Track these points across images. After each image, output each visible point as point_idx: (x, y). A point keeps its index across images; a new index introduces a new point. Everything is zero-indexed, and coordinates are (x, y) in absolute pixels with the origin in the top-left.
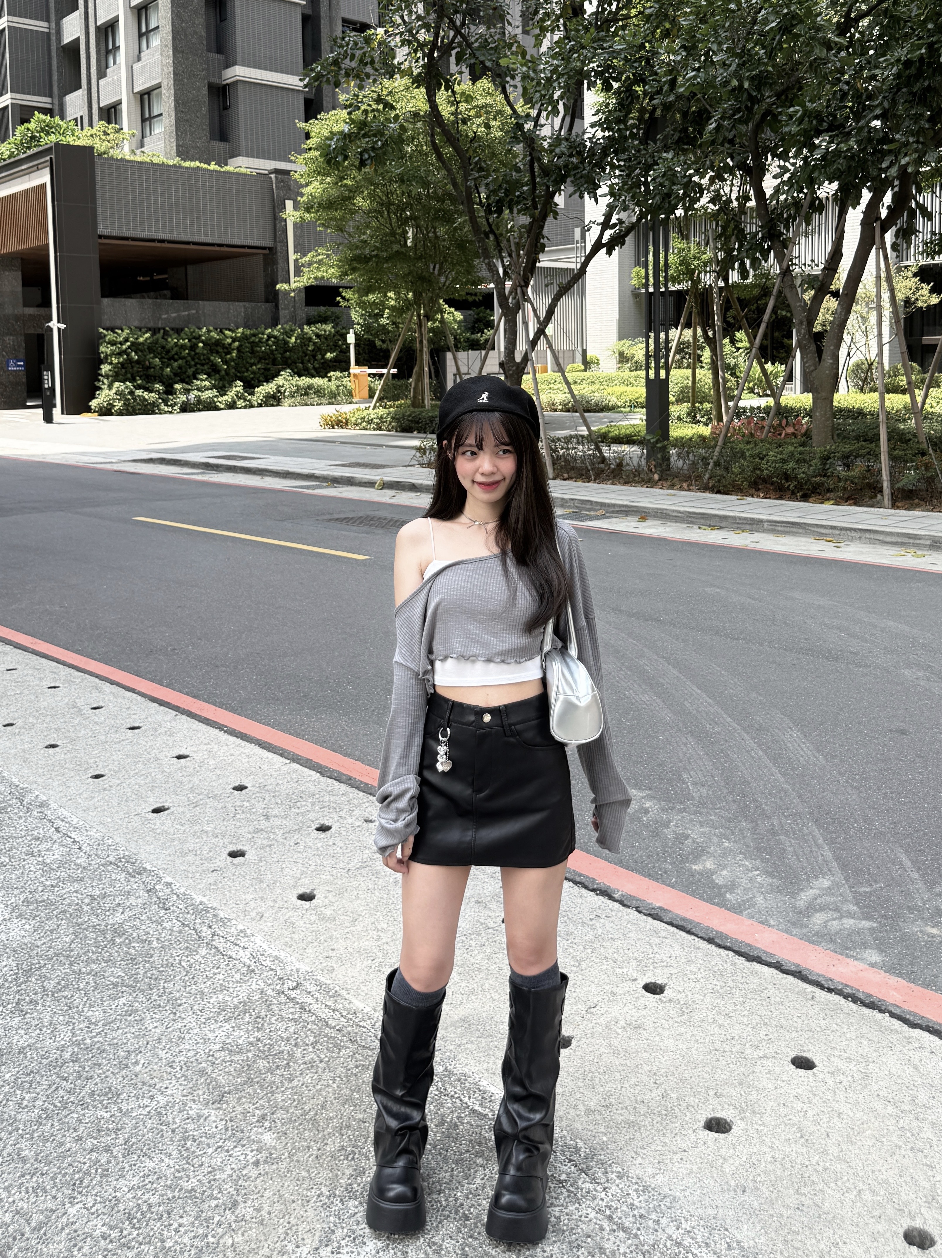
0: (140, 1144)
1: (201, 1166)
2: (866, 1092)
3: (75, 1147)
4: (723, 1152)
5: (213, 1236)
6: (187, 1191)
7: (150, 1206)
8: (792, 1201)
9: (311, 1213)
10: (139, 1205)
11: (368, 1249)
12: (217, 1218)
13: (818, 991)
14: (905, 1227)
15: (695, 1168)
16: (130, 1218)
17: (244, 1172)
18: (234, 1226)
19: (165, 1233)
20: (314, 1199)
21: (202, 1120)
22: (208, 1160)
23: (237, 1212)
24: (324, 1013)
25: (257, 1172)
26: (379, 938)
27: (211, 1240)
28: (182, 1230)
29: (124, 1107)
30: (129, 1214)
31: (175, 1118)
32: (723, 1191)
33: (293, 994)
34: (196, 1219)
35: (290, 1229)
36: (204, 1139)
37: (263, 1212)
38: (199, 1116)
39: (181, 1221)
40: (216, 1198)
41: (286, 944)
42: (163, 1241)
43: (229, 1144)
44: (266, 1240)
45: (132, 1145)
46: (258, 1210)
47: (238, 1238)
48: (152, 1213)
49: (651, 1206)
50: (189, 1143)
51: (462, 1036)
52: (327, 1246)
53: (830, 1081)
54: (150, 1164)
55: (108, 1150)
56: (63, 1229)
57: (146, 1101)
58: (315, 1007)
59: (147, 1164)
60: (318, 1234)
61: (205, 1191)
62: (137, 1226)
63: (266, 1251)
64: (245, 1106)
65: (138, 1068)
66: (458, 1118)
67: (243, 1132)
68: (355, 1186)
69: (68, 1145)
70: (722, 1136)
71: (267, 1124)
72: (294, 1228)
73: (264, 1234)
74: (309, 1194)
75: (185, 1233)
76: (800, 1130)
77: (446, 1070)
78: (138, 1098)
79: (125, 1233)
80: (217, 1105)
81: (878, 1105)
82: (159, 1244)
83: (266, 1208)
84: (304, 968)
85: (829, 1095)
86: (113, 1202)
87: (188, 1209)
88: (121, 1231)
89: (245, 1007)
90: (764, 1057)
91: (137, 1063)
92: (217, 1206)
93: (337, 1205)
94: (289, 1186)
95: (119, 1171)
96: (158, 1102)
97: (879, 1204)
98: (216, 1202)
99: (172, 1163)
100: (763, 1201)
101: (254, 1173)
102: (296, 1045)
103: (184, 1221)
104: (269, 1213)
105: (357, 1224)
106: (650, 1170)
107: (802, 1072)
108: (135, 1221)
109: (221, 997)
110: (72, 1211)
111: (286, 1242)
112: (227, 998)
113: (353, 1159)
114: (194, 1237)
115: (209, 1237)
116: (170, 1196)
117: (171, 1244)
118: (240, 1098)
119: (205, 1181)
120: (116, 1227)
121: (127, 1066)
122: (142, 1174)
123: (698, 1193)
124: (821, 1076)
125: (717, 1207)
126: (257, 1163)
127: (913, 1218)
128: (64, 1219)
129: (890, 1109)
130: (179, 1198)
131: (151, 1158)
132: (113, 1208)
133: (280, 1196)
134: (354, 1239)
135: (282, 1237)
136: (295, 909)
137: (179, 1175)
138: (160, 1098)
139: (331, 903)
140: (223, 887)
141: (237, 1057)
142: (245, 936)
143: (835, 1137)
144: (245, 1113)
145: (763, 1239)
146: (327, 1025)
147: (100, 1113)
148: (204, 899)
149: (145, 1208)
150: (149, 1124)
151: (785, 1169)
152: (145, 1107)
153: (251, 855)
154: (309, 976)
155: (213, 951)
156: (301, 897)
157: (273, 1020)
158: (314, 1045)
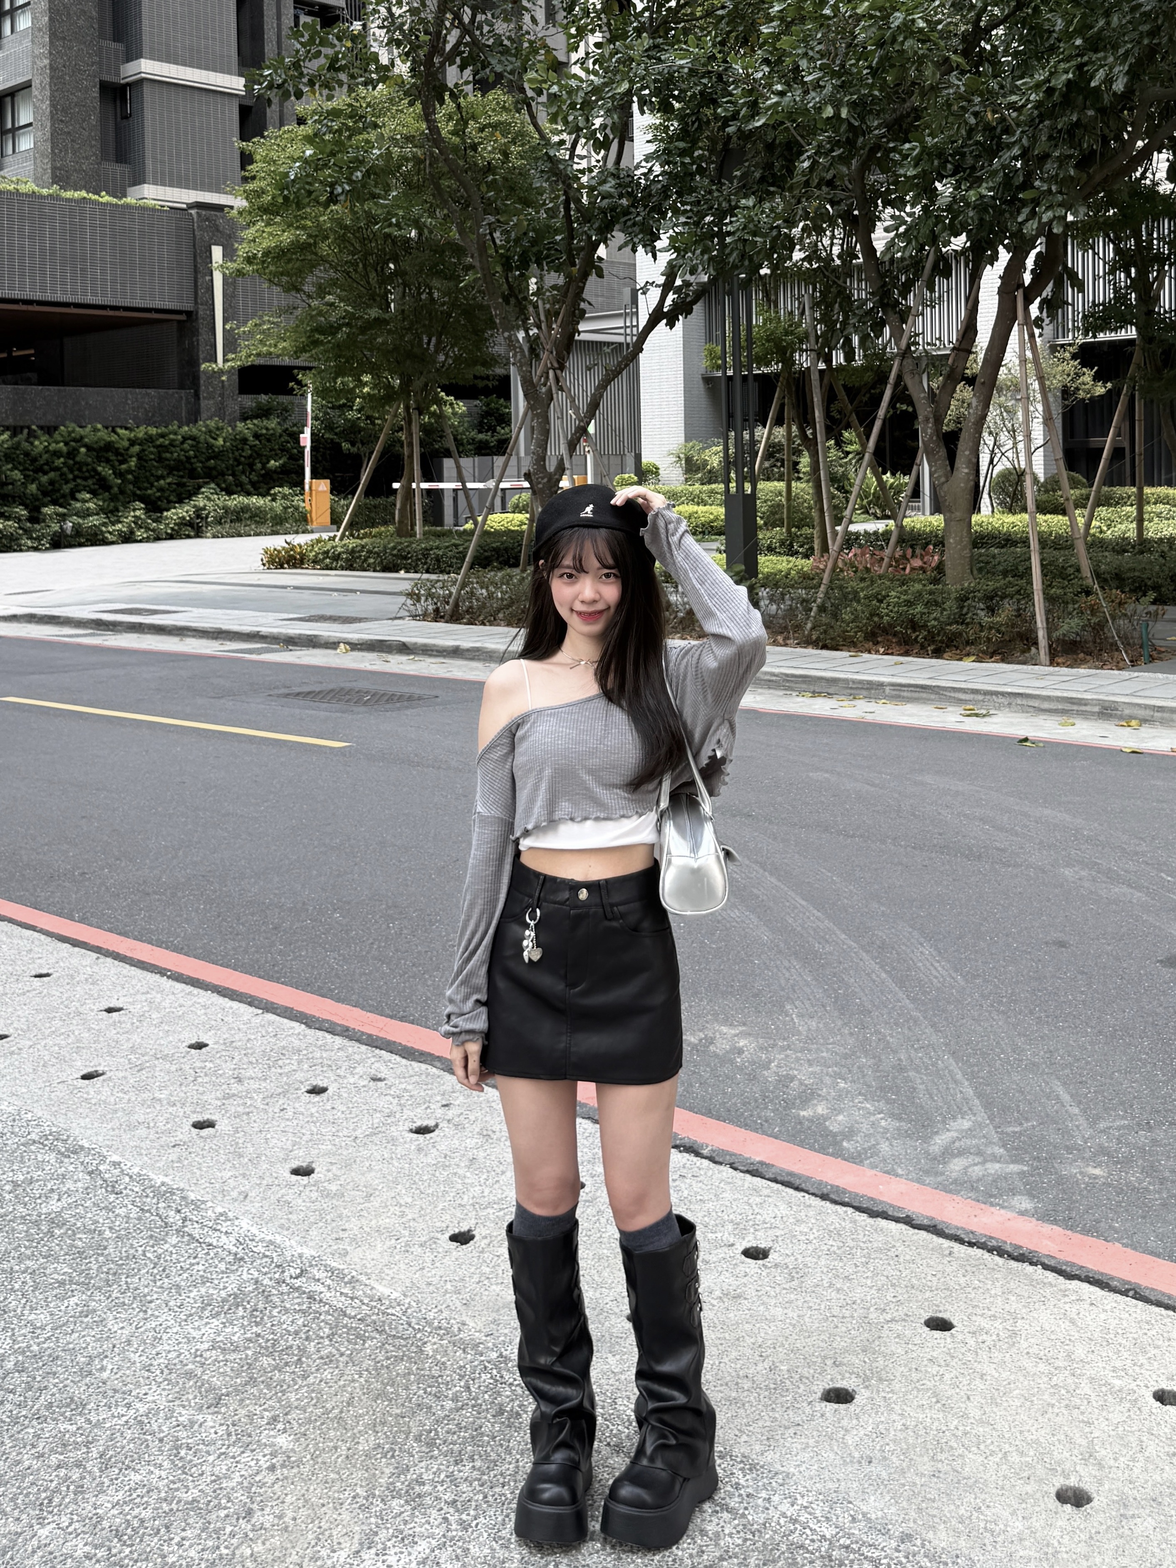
0: (121, 1457)
1: (202, 1475)
2: (1014, 1350)
3: (36, 1464)
4: (844, 1423)
5: (226, 1547)
6: (187, 1503)
7: (142, 1521)
8: (927, 1467)
9: (346, 1516)
10: (128, 1521)
11: (420, 1549)
12: (229, 1529)
13: (956, 1246)
14: (1058, 1486)
15: (811, 1442)
16: (118, 1535)
17: (257, 1479)
18: (251, 1535)
19: (165, 1548)
20: (349, 1501)
21: (196, 1427)
22: (209, 1469)
23: (253, 1520)
24: (340, 1302)
25: (273, 1478)
26: (403, 1215)
27: (225, 1551)
28: (187, 1543)
29: (94, 1418)
30: (117, 1531)
31: (161, 1425)
32: (845, 1463)
33: (297, 1283)
34: (202, 1532)
35: (323, 1534)
36: (201, 1446)
37: (286, 1519)
38: (192, 1423)
39: (183, 1534)
40: (225, 1508)
41: (282, 1226)
42: (164, 1557)
43: (234, 1450)
44: (293, 1547)
45: (110, 1458)
46: (280, 1517)
47: (258, 1548)
48: (146, 1528)
49: (760, 1484)
50: (183, 1453)
52: (369, 1548)
53: (971, 1342)
54: (136, 1478)
55: (79, 1465)
56: (34, 1552)
57: (121, 1410)
58: (327, 1295)
59: (132, 1477)
60: (357, 1537)
61: (210, 1501)
62: (128, 1542)
63: (295, 1558)
64: (251, 1408)
65: (105, 1375)
66: (520, 1406)
67: (250, 1436)
68: (398, 1484)
69: (27, 1464)
70: (842, 1406)
71: (280, 1426)
72: (327, 1533)
73: (291, 1542)
74: (342, 1496)
75: (191, 1546)
76: (935, 1394)
77: (501, 1355)
78: (110, 1407)
79: (114, 1551)
80: (213, 1409)
81: (1027, 1363)
82: (159, 1560)
83: (290, 1514)
84: (308, 1252)
85: (970, 1357)
86: (94, 1520)
87: (191, 1521)
88: (109, 1549)
89: (237, 1299)
90: (892, 1320)
91: (103, 1369)
92: (227, 1516)
93: (378, 1506)
94: (316, 1492)
95: (97, 1486)
96: (137, 1410)
97: (1028, 1465)
98: (226, 1512)
99: (164, 1474)
100: (893, 1470)
101: (270, 1479)
102: (307, 1339)
103: (188, 1533)
104: (294, 1519)
105: (405, 1524)
106: (758, 1448)
107: (937, 1334)
108: (126, 1537)
109: (203, 1290)
110: (43, 1532)
111: (319, 1548)
112: (211, 1291)
113: (393, 1456)
114: (203, 1550)
115: (222, 1548)
116: (167, 1509)
117: (175, 1559)
118: (242, 1400)
119: (208, 1490)
120: (102, 1546)
121: (90, 1373)
122: (127, 1488)
123: (816, 1467)
124: (960, 1337)
125: (838, 1480)
126: (272, 1468)
127: (1067, 1477)
128: (35, 1542)
129: (1042, 1367)
130: (178, 1510)
131: (136, 1471)
132: (95, 1527)
133: (306, 1501)
134: (403, 1539)
135: (313, 1543)
136: (290, 1186)
137: (176, 1486)
138: (139, 1405)
139: (336, 1177)
140: (190, 1164)
141: (233, 1356)
142: (227, 1220)
143: (977, 1399)
144: (250, 1416)
145: (893, 1509)
146: (345, 1315)
147: (63, 1426)
148: (166, 1180)
149: (136, 1523)
150: (128, 1434)
151: (917, 1436)
152: (120, 1416)
153: (223, 1125)
154: (315, 1262)
155: (186, 1238)
156: (296, 1172)
157: (275, 1312)
158: (330, 1337)
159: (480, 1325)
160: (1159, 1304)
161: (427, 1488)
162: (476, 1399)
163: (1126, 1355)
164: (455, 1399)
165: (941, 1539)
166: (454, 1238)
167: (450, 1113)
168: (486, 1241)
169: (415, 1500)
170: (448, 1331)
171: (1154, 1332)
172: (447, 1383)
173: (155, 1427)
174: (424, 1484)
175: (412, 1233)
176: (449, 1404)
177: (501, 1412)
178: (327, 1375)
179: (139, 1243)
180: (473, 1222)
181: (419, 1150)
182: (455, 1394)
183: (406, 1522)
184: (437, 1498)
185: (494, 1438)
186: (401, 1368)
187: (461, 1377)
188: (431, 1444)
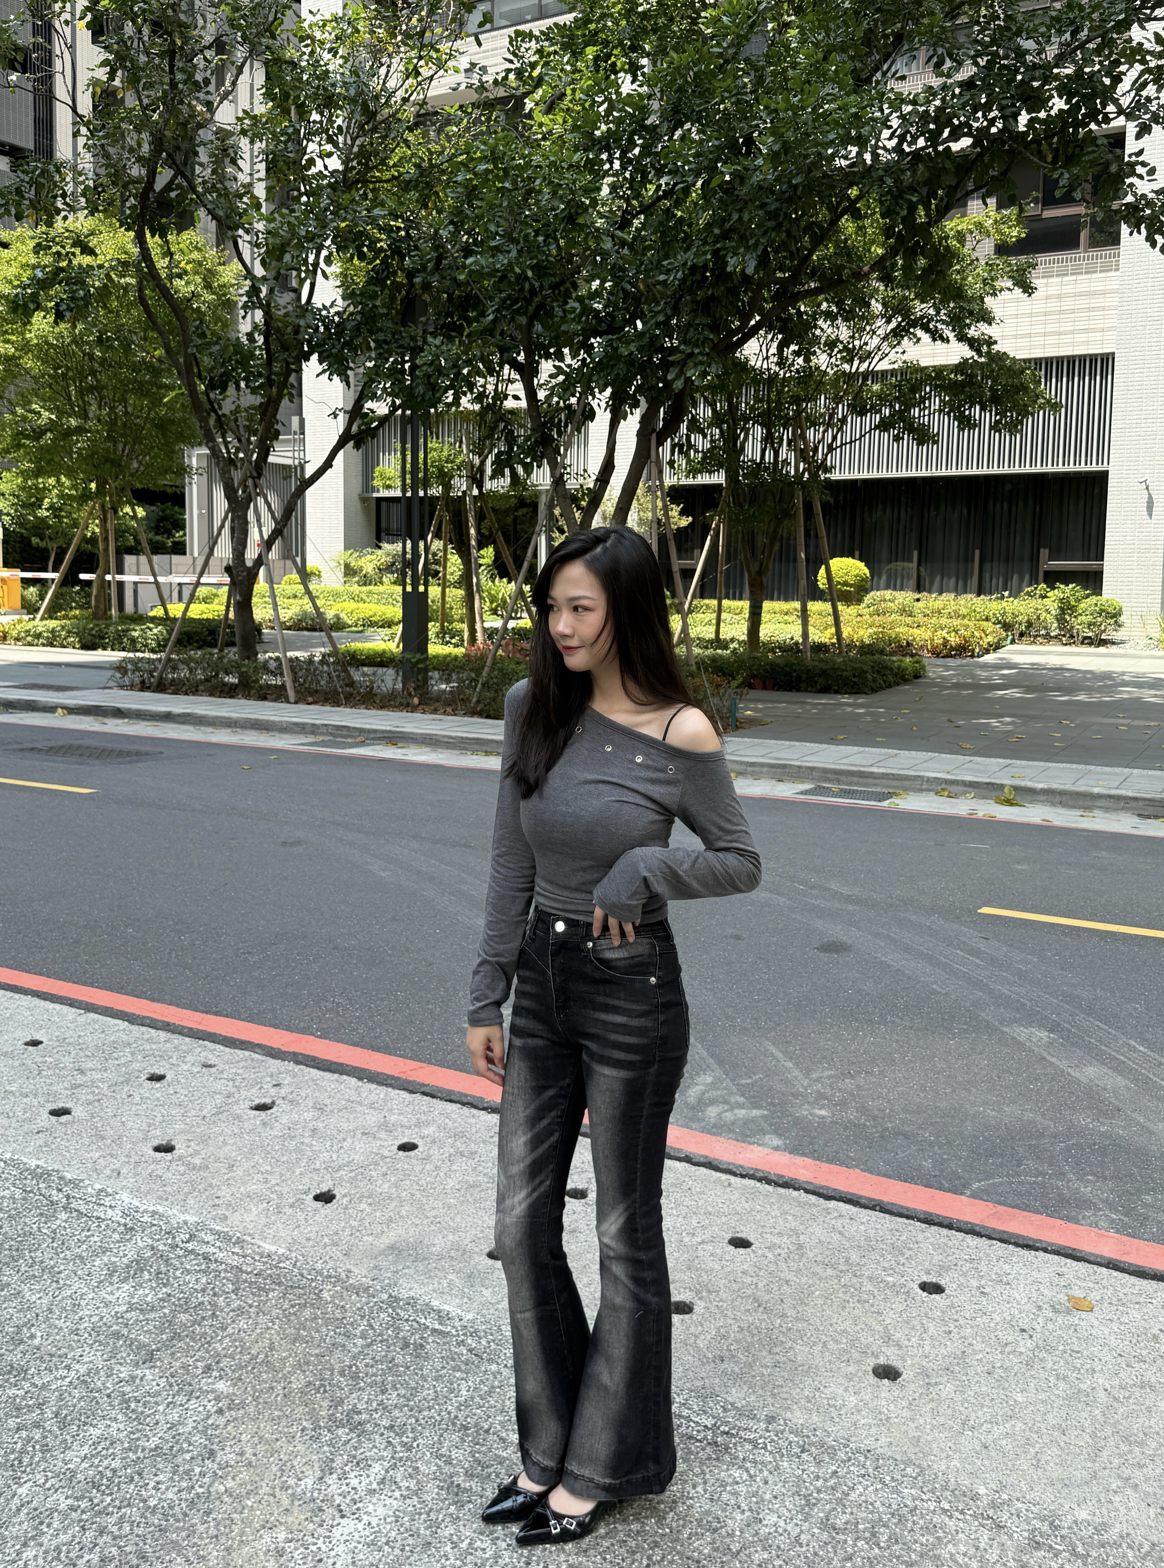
1: (157, 1423)
2: (804, 1260)
4: (692, 1330)
5: (201, 1486)
6: (151, 1450)
7: (114, 1471)
8: (768, 1360)
9: (301, 1447)
10: (100, 1472)
11: (375, 1471)
12: (197, 1470)
13: (732, 1179)
14: (872, 1364)
16: (96, 1486)
17: (210, 1422)
18: (220, 1473)
19: (144, 1493)
20: (299, 1434)
21: (138, 1381)
22: (162, 1418)
23: (218, 1460)
24: (235, 1261)
25: (224, 1420)
26: (267, 1181)
27: (201, 1490)
28: (163, 1487)
29: (37, 1381)
30: (93, 1482)
31: (104, 1383)
32: (703, 1364)
33: (190, 1246)
34: (174, 1473)
35: (284, 1465)
36: (148, 1398)
37: (247, 1456)
38: (133, 1378)
39: (157, 1479)
40: (189, 1451)
41: (160, 1198)
42: (145, 1501)
43: (181, 1399)
44: (262, 1480)
45: (65, 1417)
46: (242, 1454)
47: (230, 1484)
48: (120, 1477)
50: (133, 1405)
51: (395, 1263)
52: (330, 1474)
53: (770, 1255)
54: (95, 1432)
55: (37, 1425)
56: (19, 1510)
57: (62, 1372)
58: (220, 1255)
59: (92, 1432)
60: (316, 1465)
61: (172, 1447)
62: (107, 1492)
63: (265, 1489)
64: (184, 1360)
65: (37, 1341)
67: (190, 1385)
68: (338, 1415)
70: (687, 1316)
71: (215, 1373)
72: (288, 1464)
73: (258, 1475)
74: (291, 1430)
75: (167, 1489)
76: (756, 1300)
77: (390, 1296)
78: (51, 1371)
79: (96, 1501)
80: (148, 1365)
81: (819, 1269)
82: (141, 1504)
83: (249, 1451)
84: (192, 1219)
85: (772, 1267)
86: (68, 1474)
87: (160, 1466)
88: (91, 1500)
89: (139, 1265)
90: (703, 1242)
91: (33, 1337)
92: (192, 1458)
93: (327, 1436)
94: (266, 1429)
95: (61, 1443)
96: (78, 1371)
97: (844, 1350)
98: (190, 1454)
99: (121, 1426)
100: (742, 1365)
101: (221, 1421)
102: (215, 1294)
103: (161, 1477)
107: (741, 1251)
108: (103, 1487)
109: (105, 1259)
110: (23, 1491)
111: (285, 1478)
112: (113, 1259)
113: (325, 1391)
114: (179, 1491)
115: (196, 1487)
116: (134, 1457)
117: (155, 1502)
118: (173, 1354)
119: (167, 1436)
120: (82, 1498)
121: (22, 1342)
122: (90, 1442)
124: (760, 1252)
125: (702, 1377)
126: (220, 1412)
127: (876, 1357)
128: (16, 1501)
129: (830, 1271)
130: (145, 1458)
131: (95, 1426)
132: (71, 1481)
133: (260, 1438)
134: (358, 1463)
135: (279, 1474)
136: (156, 1162)
137: (136, 1436)
138: (77, 1366)
139: (197, 1153)
140: (58, 1147)
141: (152, 1316)
142: (108, 1195)
143: (789, 1301)
144: (185, 1367)
145: (753, 1398)
146: (242, 1271)
147: (12, 1392)
148: (39, 1163)
149: (109, 1474)
150: (77, 1394)
151: (753, 1336)
152: (63, 1378)
153: (78, 1112)
154: (201, 1226)
155: (75, 1214)
156: (158, 1149)
157: (178, 1273)
158: (235, 1291)
159: (364, 1272)
160: (901, 1215)
161: (364, 1416)
162: (380, 1335)
163: (889, 1257)
164: (363, 1336)
165: (798, 1418)
166: (317, 1198)
167: (283, 1092)
168: (348, 1199)
169: (358, 1428)
170: (338, 1279)
171: (903, 1238)
172: (352, 1324)
173: (99, 1384)
174: (359, 1413)
175: (280, 1196)
176: (360, 1342)
177: (406, 1345)
178: (242, 1324)
179: (32, 1220)
180: (330, 1183)
181: (264, 1124)
182: (362, 1332)
183: (356, 1449)
184: (377, 1425)
185: (408, 1368)
186: (307, 1313)
187: (363, 1317)
188: (355, 1377)
